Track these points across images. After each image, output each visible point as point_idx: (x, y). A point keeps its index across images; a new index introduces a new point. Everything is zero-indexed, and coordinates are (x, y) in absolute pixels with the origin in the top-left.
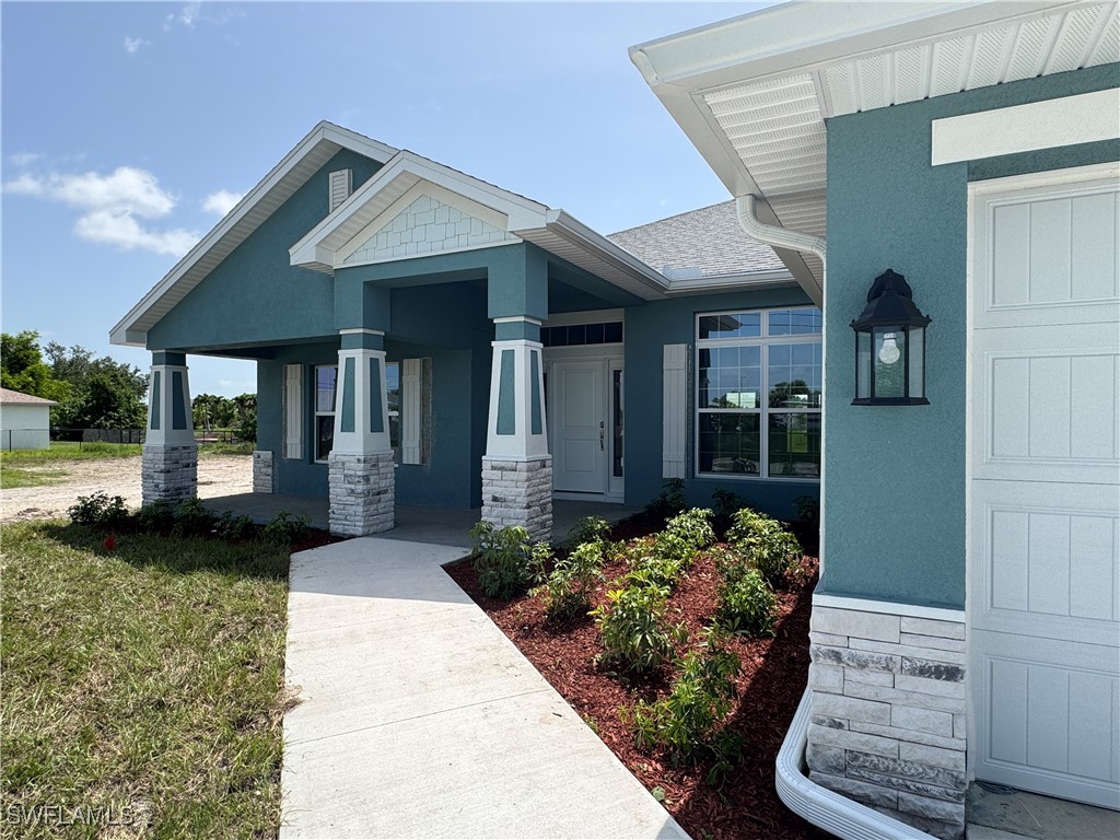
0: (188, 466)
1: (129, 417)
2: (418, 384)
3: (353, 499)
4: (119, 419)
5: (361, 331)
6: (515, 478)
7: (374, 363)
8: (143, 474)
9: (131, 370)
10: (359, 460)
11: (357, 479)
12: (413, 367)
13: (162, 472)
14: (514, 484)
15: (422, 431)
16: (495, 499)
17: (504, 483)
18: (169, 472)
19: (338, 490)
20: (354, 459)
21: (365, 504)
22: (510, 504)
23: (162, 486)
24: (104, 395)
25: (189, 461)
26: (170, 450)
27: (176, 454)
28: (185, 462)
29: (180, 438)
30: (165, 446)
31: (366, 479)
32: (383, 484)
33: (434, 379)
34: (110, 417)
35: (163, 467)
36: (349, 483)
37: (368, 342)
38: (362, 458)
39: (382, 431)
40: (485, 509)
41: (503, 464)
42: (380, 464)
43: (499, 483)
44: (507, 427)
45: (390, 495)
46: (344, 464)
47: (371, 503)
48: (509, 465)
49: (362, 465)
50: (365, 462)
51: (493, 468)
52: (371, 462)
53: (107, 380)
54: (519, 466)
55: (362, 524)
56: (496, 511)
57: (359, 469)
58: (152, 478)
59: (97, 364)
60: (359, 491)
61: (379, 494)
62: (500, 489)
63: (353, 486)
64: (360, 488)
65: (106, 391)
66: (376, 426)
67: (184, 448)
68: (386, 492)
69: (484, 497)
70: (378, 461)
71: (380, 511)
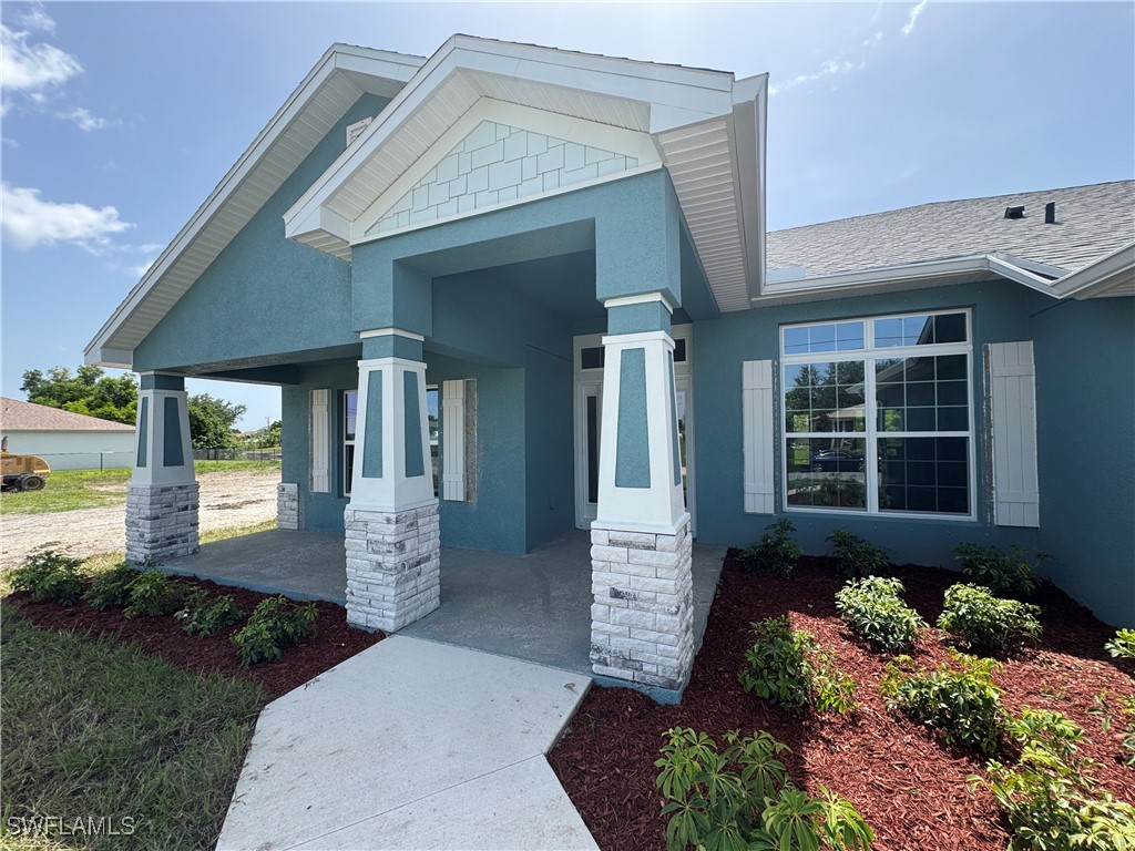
0: (186, 508)
1: (216, 439)
2: (461, 408)
3: (381, 576)
4: (208, 441)
5: (391, 332)
6: (655, 561)
7: (410, 378)
8: (126, 521)
9: (224, 404)
10: (388, 520)
11: (385, 548)
12: (455, 390)
13: (147, 519)
14: (651, 572)
15: (466, 463)
16: (616, 594)
17: (633, 569)
18: (157, 518)
19: (358, 561)
20: (381, 518)
21: (398, 583)
22: (646, 605)
23: (148, 537)
24: (196, 423)
25: (187, 503)
26: (159, 493)
27: (169, 496)
28: (181, 504)
29: (172, 476)
30: (151, 488)
31: (400, 546)
32: (424, 549)
33: (479, 403)
34: (201, 440)
35: (148, 512)
36: (374, 552)
37: (401, 349)
38: (393, 517)
39: (422, 474)
40: (597, 610)
41: (631, 538)
42: (420, 521)
43: (624, 568)
44: (634, 474)
45: (435, 562)
46: (366, 523)
47: (407, 580)
48: (643, 539)
49: (394, 527)
50: (397, 522)
51: (612, 543)
52: (407, 521)
53: (198, 411)
54: (661, 542)
55: (393, 614)
56: (619, 615)
57: (390, 534)
58: (137, 525)
59: (196, 399)
60: (390, 566)
61: (418, 563)
62: (625, 579)
63: (379, 558)
64: (391, 560)
65: (197, 419)
66: (413, 467)
67: (180, 488)
68: (428, 559)
69: (595, 589)
70: (417, 516)
71: (421, 588)
